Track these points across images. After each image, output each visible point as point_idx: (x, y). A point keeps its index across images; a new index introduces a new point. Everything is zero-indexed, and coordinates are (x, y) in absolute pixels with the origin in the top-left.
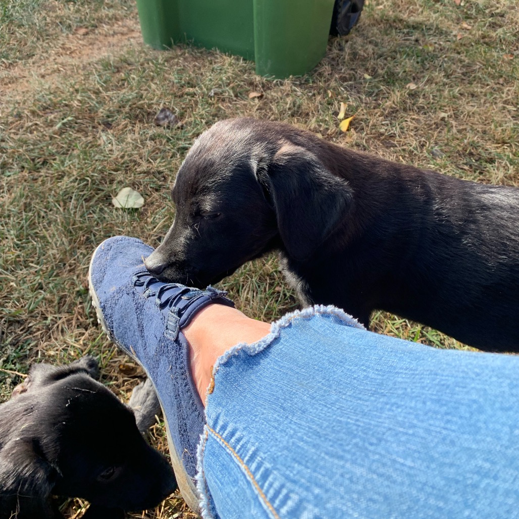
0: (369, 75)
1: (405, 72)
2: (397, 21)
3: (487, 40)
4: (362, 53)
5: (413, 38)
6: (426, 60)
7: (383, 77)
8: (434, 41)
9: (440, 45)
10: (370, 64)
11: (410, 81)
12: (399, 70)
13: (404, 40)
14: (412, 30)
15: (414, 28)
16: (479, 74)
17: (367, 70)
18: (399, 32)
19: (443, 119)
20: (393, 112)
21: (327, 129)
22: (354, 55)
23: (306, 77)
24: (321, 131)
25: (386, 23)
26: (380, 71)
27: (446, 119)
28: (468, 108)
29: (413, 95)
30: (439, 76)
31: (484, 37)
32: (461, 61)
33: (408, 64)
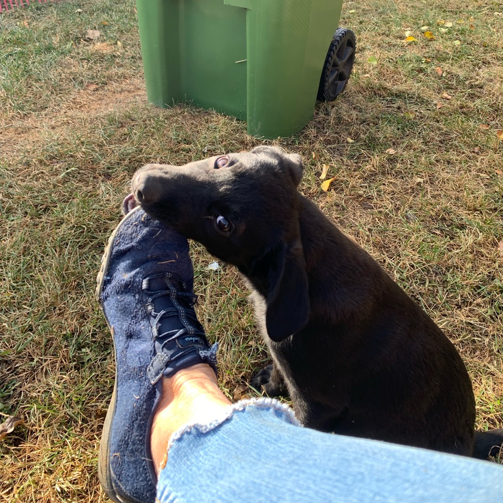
0: (352, 139)
1: (385, 137)
2: (381, 89)
3: (465, 110)
4: (346, 118)
5: (395, 106)
6: (406, 127)
7: (365, 142)
8: (415, 109)
9: (421, 113)
10: (354, 129)
11: (390, 147)
12: (380, 135)
13: (387, 107)
14: (395, 98)
15: (397, 96)
16: (456, 143)
17: (350, 134)
18: (383, 100)
19: (419, 184)
20: (372, 175)
21: (310, 188)
22: (339, 120)
23: (293, 138)
24: (303, 190)
25: (371, 91)
26: (362, 136)
27: (422, 185)
28: (444, 175)
29: (392, 160)
30: (418, 143)
31: (462, 107)
32: (439, 129)
33: (389, 130)
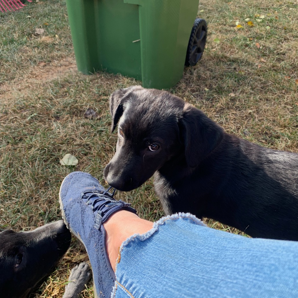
0: (208, 89)
1: (228, 86)
2: (223, 57)
3: (275, 68)
4: (203, 76)
5: (233, 67)
6: (240, 80)
7: (216, 90)
8: (245, 69)
9: (248, 71)
10: (208, 82)
11: (231, 92)
12: (225, 85)
13: (228, 68)
14: (232, 63)
15: (234, 61)
16: (271, 88)
17: (206, 86)
18: (225, 64)
19: (250, 113)
20: (221, 110)
22: (199, 77)
23: (171, 89)
25: (217, 59)
26: (214, 86)
27: (252, 114)
28: (264, 107)
29: (233, 100)
30: (248, 89)
31: (273, 66)
32: (260, 80)
33: (230, 82)
